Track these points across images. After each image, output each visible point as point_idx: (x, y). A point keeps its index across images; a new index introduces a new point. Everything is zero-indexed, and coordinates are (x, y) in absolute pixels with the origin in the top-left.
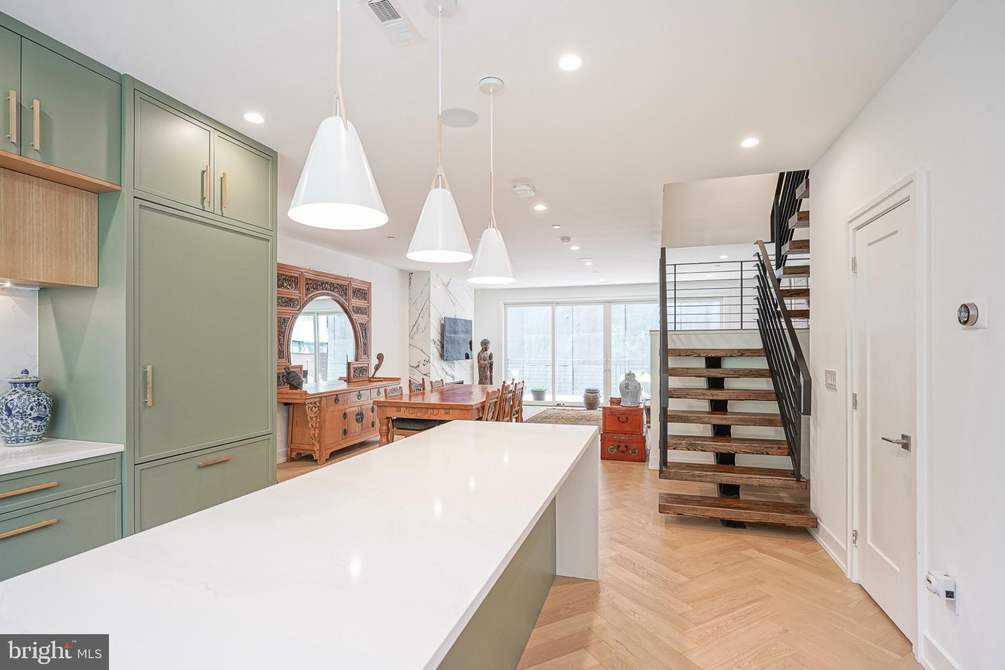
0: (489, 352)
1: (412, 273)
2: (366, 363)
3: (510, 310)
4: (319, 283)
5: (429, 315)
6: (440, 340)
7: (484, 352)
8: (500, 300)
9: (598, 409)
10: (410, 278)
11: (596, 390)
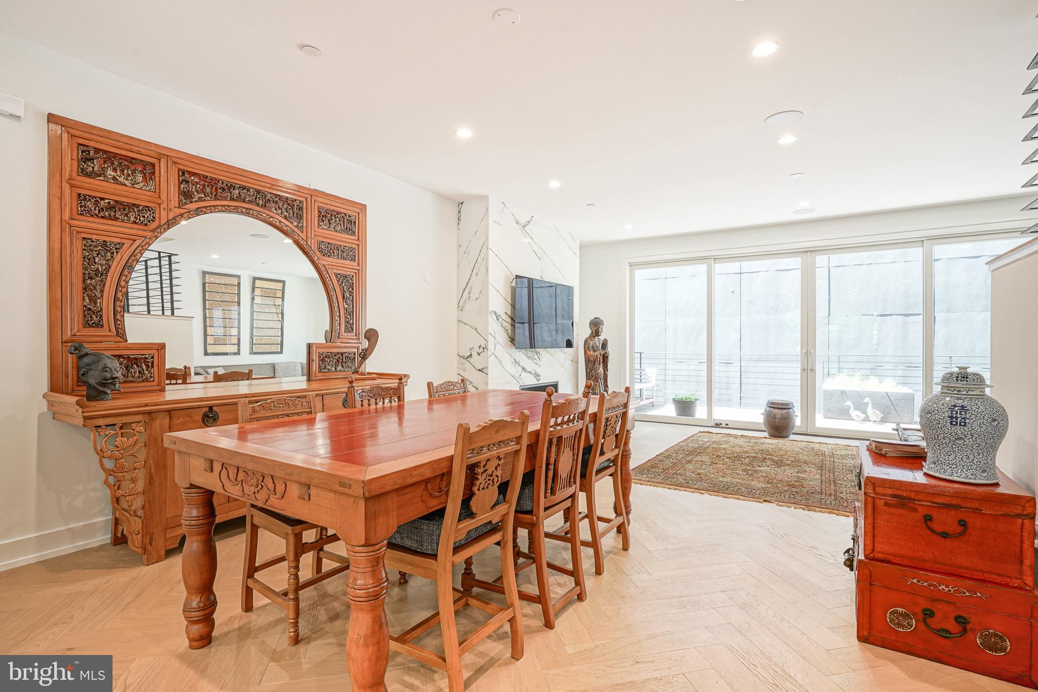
0: (602, 338)
1: (462, 203)
2: (353, 347)
4: (220, 184)
5: (487, 270)
6: (509, 313)
7: (594, 337)
8: (623, 258)
9: (792, 437)
10: (459, 212)
11: (787, 404)
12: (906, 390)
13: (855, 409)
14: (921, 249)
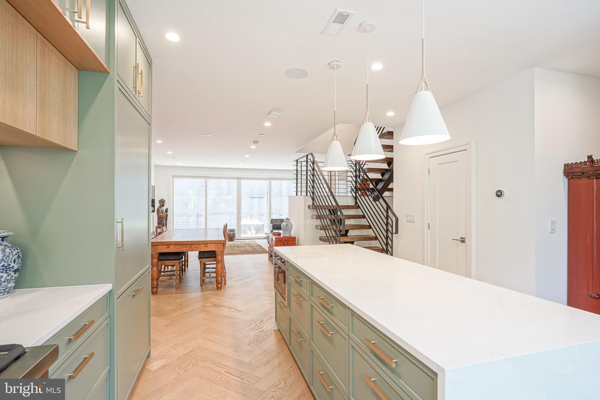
0: (165, 208)
3: (176, 180)
7: (161, 207)
8: (169, 173)
9: (235, 241)
11: (234, 230)
12: (261, 223)
13: (249, 230)
14: (268, 181)
